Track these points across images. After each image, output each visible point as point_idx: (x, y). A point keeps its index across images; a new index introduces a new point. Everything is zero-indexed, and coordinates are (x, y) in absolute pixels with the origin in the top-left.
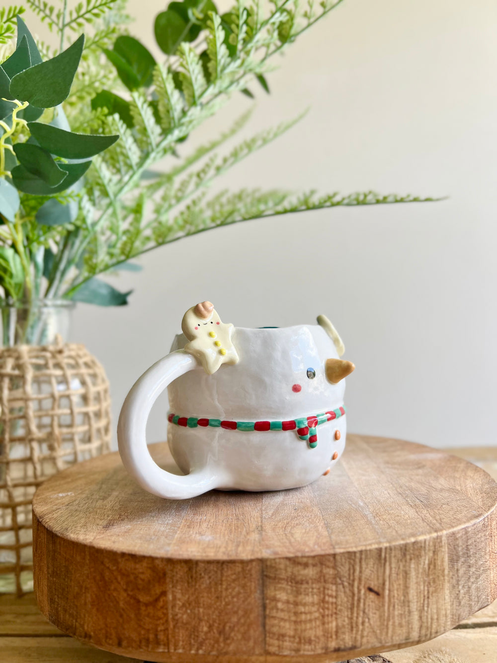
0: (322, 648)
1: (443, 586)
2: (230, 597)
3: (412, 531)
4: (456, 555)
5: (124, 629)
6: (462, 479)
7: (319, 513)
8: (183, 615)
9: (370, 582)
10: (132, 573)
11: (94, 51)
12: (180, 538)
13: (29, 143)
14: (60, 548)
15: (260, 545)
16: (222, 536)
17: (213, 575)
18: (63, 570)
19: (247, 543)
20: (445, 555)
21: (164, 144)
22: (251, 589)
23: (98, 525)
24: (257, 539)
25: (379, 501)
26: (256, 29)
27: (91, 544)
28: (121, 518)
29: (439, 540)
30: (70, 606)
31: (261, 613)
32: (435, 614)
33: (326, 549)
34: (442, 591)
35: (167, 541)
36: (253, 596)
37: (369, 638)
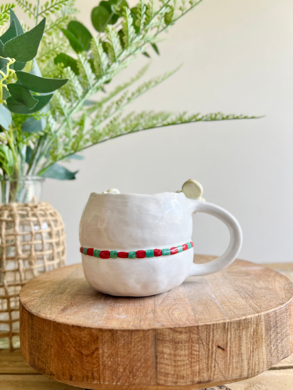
0: (191, 382)
1: (261, 345)
2: (136, 351)
3: (244, 313)
4: (269, 327)
5: (73, 370)
6: (273, 282)
7: (188, 302)
8: (108, 362)
9: (219, 343)
10: (78, 337)
11: (55, 30)
12: (107, 316)
13: (17, 84)
14: (36, 322)
15: (154, 321)
16: (131, 315)
17: (126, 338)
18: (37, 335)
19: (146, 320)
20: (263, 327)
21: (97, 84)
22: (148, 346)
23: (58, 309)
24: (152, 317)
25: (224, 295)
26: (151, 17)
27: (54, 320)
28: (72, 305)
29: (259, 318)
30: (41, 357)
31: (155, 361)
32: (257, 361)
33: (193, 323)
34: (261, 348)
35: (99, 318)
36: (149, 351)
37: (218, 375)
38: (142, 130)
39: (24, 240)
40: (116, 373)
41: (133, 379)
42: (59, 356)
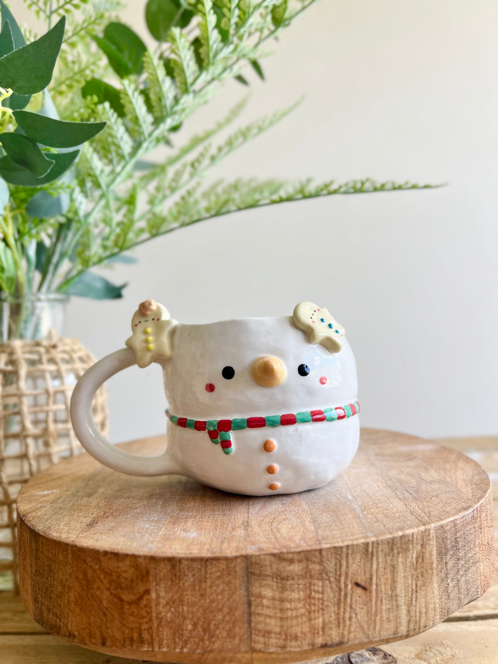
0: (309, 645)
1: (431, 580)
2: (214, 595)
3: (400, 525)
4: (444, 548)
5: (107, 628)
6: (453, 471)
7: (306, 507)
8: (167, 613)
9: (357, 577)
10: (115, 572)
11: (82, 38)
12: (164, 535)
13: (16, 133)
14: (43, 547)
15: (245, 542)
16: (207, 532)
17: (197, 572)
18: (46, 569)
19: (232, 540)
20: (433, 548)
21: (157, 133)
22: (235, 586)
23: (81, 522)
24: (242, 535)
25: (368, 495)
26: (249, 12)
27: (74, 543)
28: (105, 515)
29: (427, 534)
30: (53, 606)
31: (246, 610)
32: (424, 608)
33: (312, 545)
34: (430, 584)
35: (151, 539)
36: (237, 593)
37: (356, 633)
38: (236, 211)
39: (36, 405)
40: (180, 632)
41: (210, 642)
42: (83, 604)
